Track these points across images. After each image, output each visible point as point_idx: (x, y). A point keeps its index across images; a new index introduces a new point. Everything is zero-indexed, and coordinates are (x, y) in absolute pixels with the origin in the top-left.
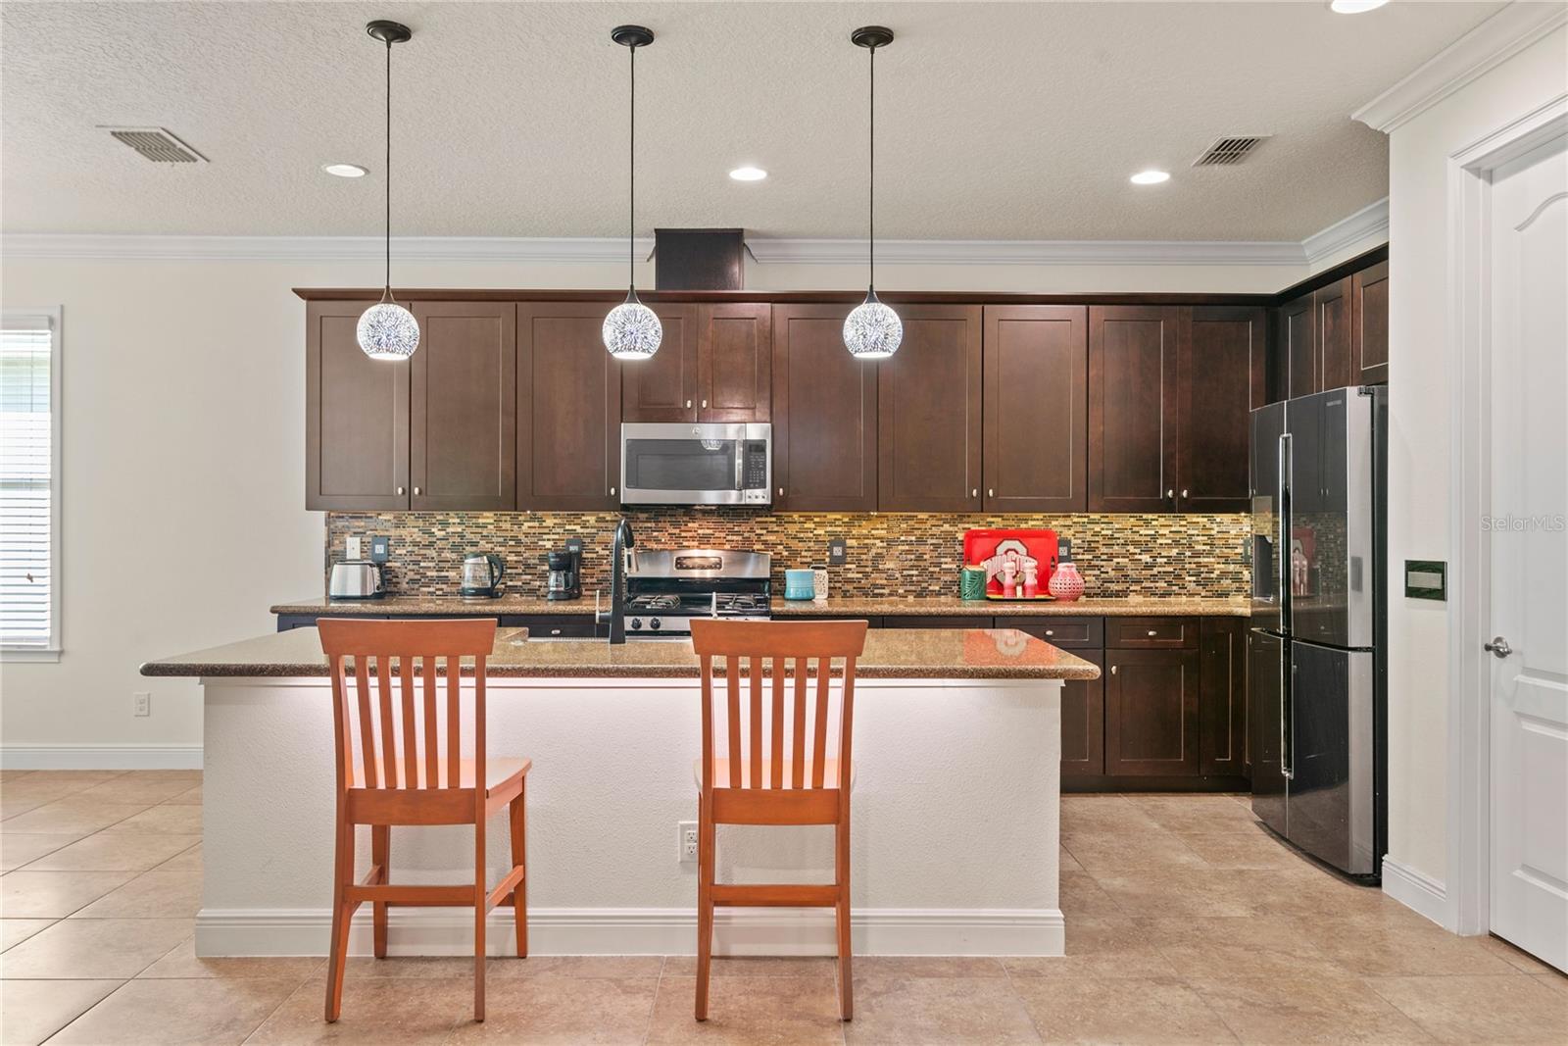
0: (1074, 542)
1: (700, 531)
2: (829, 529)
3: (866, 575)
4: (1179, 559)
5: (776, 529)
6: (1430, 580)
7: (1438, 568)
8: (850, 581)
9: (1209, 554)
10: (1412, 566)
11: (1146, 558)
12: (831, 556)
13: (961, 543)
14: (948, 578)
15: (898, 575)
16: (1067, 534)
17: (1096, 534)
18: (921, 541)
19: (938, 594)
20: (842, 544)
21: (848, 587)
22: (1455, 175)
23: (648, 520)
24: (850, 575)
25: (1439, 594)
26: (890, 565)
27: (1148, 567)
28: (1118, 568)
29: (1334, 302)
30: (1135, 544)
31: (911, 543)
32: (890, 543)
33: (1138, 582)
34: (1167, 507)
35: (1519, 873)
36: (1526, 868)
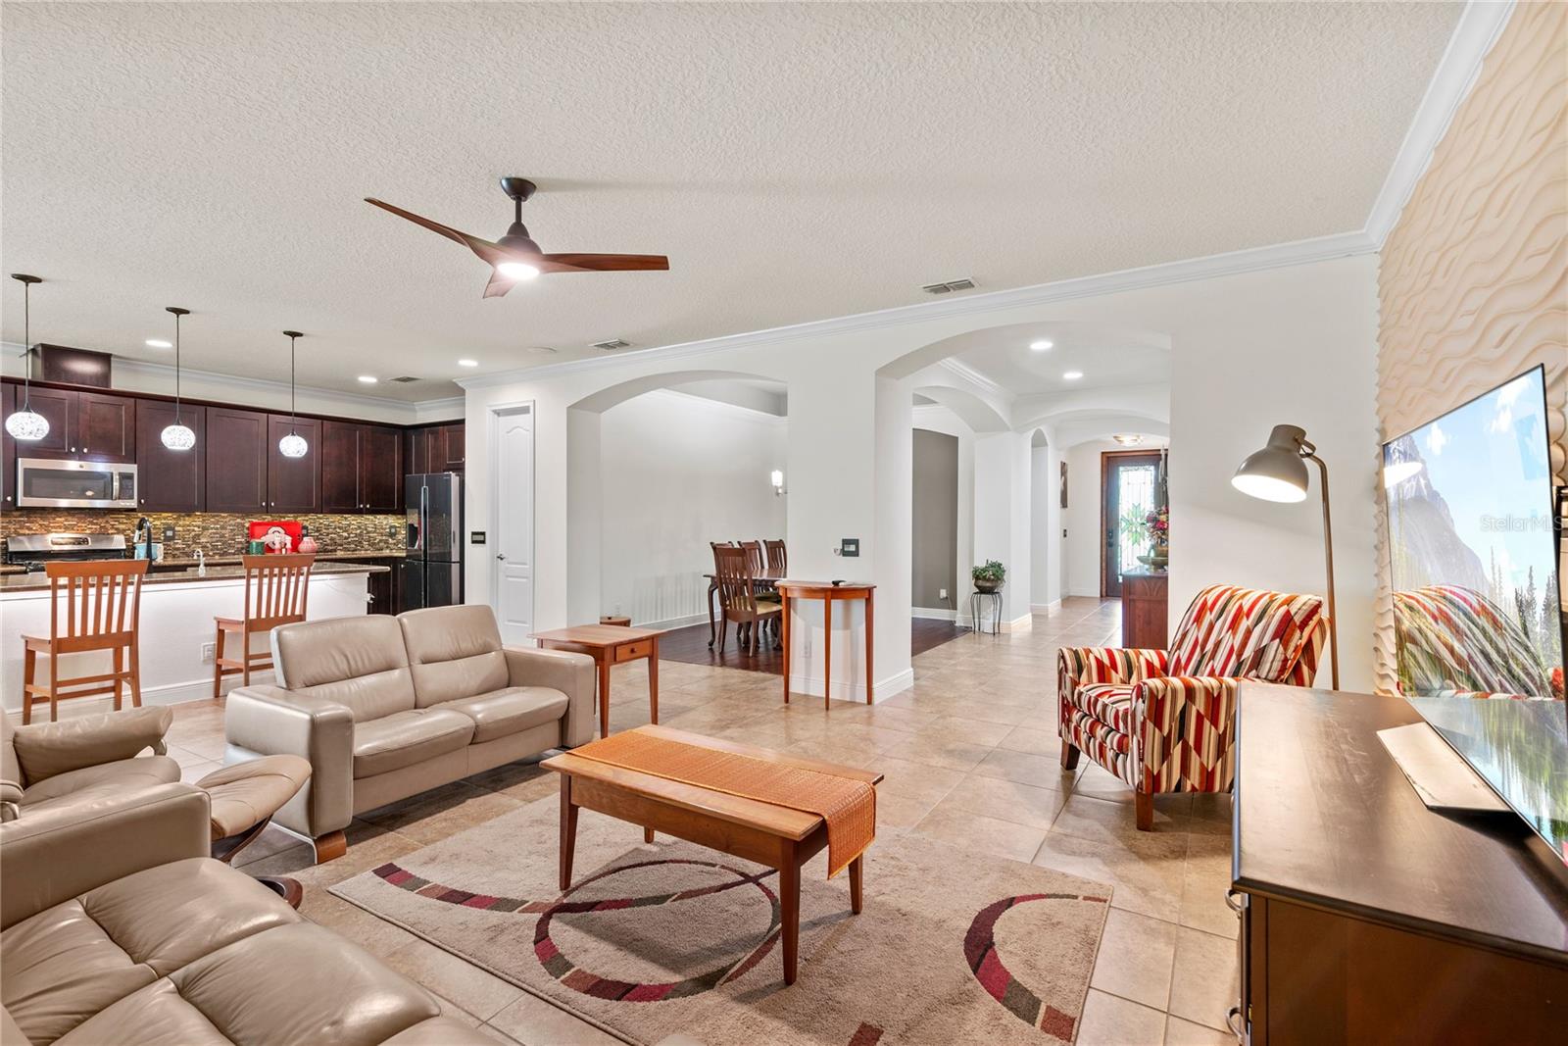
0: (310, 527)
1: (66, 523)
2: (163, 521)
3: (189, 546)
4: (361, 534)
5: (125, 521)
6: (481, 538)
7: (483, 534)
8: (178, 549)
9: (375, 532)
10: (474, 534)
11: (345, 534)
12: (165, 536)
13: (248, 529)
14: (240, 546)
15: (208, 545)
16: (306, 524)
17: (321, 524)
18: (223, 528)
19: (234, 554)
20: (173, 529)
21: (176, 552)
22: (489, 416)
23: (21, 516)
24: (177, 546)
25: (483, 542)
26: (203, 540)
27: (346, 538)
28: (332, 539)
29: (437, 433)
30: (340, 528)
31: (217, 529)
32: (205, 529)
33: (341, 545)
34: (360, 512)
35: (506, 623)
36: (509, 621)
